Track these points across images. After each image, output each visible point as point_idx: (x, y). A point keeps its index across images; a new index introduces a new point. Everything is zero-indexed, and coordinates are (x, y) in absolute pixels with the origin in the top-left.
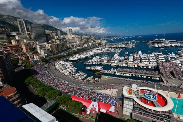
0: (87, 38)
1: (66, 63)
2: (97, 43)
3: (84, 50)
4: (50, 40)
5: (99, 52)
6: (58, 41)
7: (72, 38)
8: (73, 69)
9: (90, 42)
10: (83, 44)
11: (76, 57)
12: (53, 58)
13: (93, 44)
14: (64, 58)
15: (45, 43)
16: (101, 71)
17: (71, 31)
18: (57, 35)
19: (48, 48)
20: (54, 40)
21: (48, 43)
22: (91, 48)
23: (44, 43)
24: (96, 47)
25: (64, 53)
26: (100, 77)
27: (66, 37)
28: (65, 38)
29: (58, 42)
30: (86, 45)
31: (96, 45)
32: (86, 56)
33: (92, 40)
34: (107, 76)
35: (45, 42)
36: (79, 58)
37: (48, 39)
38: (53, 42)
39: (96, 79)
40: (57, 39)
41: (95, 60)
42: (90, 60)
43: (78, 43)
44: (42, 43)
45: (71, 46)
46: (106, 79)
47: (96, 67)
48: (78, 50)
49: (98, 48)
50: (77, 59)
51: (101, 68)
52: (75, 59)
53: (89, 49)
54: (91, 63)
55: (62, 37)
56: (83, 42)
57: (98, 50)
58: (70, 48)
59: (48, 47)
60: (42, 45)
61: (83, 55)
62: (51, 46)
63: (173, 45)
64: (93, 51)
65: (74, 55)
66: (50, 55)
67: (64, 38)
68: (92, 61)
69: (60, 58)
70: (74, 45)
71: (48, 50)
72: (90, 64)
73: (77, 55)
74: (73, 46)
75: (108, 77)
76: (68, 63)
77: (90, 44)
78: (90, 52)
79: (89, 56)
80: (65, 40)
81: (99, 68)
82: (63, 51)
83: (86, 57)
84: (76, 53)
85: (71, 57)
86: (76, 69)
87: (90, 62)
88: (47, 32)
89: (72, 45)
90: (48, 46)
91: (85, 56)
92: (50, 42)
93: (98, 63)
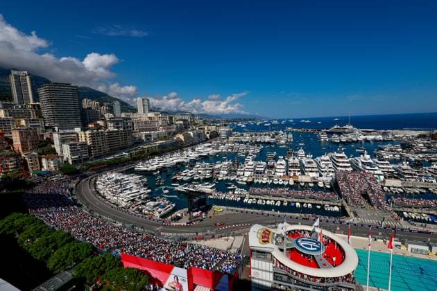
0: (185, 121)
1: (126, 176)
2: (208, 133)
3: (178, 147)
4: (91, 122)
5: (211, 151)
6: (112, 125)
7: (148, 119)
8: (142, 192)
9: (192, 130)
10: (175, 134)
11: (155, 164)
12: (94, 166)
13: (199, 135)
14: (124, 165)
15: (78, 130)
16: (211, 195)
17: (146, 104)
18: (111, 110)
19: (82, 140)
20: (101, 123)
21: (84, 130)
22: (192, 144)
23: (73, 128)
24: (206, 140)
25: (124, 153)
26: (206, 209)
27: (133, 116)
28: (130, 119)
29: (111, 127)
30: (181, 137)
31: (205, 136)
32: (179, 160)
33: (196, 124)
34: (222, 207)
35: (78, 126)
36: (161, 165)
37: (85, 119)
38: (99, 127)
39: (195, 214)
40: (110, 122)
41: (202, 170)
42: (186, 171)
43: (161, 130)
44: (70, 129)
45: (144, 138)
46: (220, 214)
47: (200, 185)
48: (161, 146)
49: (211, 143)
50: (155, 167)
51: (211, 188)
52: (150, 168)
53: (188, 146)
54: (189, 178)
55: (123, 115)
56: (174, 130)
57: (209, 147)
58: (140, 142)
59: (83, 138)
60: (69, 133)
61: (171, 159)
62: (92, 136)
63: (370, 137)
64: (196, 149)
65: (148, 159)
66: (86, 159)
67: (127, 119)
68: (192, 171)
69: (111, 166)
70: (150, 136)
71: (84, 145)
72: (185, 178)
73: (157, 158)
74: (148, 137)
75: (225, 207)
76: (131, 178)
77: (191, 133)
78: (190, 152)
79: (186, 161)
80: (129, 124)
81: (206, 188)
82: (123, 149)
83: (178, 163)
84: (153, 154)
85: (141, 163)
86: (149, 191)
87: (186, 174)
88: (86, 103)
89: (146, 136)
90: (83, 135)
91: (175, 161)
92: (90, 126)
93: (207, 177)
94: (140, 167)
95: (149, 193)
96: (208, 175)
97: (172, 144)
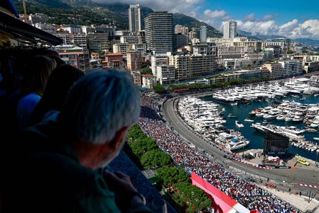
0: (276, 47)
1: (204, 102)
2: (307, 64)
3: (263, 78)
4: (180, 47)
5: (307, 89)
6: (197, 50)
7: (232, 45)
8: (217, 121)
9: (285, 59)
10: (261, 63)
11: (234, 94)
12: (178, 88)
13: (293, 66)
14: (204, 91)
15: (169, 54)
16: (296, 142)
17: (233, 27)
18: (198, 36)
19: (171, 63)
20: (188, 48)
21: (174, 54)
22: (281, 76)
23: (165, 53)
24: (303, 73)
25: (205, 80)
26: (287, 156)
27: (217, 41)
28: (214, 44)
29: (196, 53)
30: (269, 67)
31: (301, 67)
32: (261, 94)
33: (291, 52)
34: (310, 161)
35: (169, 51)
36: (240, 96)
37: (176, 43)
38: (185, 52)
39: (270, 158)
40: (196, 46)
41: (289, 110)
42: (268, 108)
43: (246, 58)
44: (163, 53)
45: (226, 65)
46: (304, 167)
47: (283, 128)
48: (243, 76)
49: (309, 77)
50: (234, 98)
51: (298, 134)
52: (228, 98)
53: (276, 79)
54: (270, 116)
55: (209, 40)
56: (261, 58)
57: (305, 82)
58: (222, 69)
59: (172, 62)
60: (162, 57)
61: (252, 92)
62: (180, 60)
64: (286, 84)
65: (228, 89)
66: (173, 82)
67: (211, 44)
68: (275, 109)
69: (193, 91)
70: (233, 63)
71: (172, 68)
72: (266, 116)
73: (237, 89)
74: (231, 64)
75: (314, 162)
76: (208, 105)
77: (283, 64)
78: (277, 86)
79: (270, 96)
80: (213, 50)
81: (291, 133)
82: (204, 75)
83: (260, 98)
84: (234, 83)
85: (220, 92)
86: (224, 121)
87: (269, 111)
88: (178, 29)
89: (229, 63)
90: (173, 59)
91: (257, 95)
92: (179, 50)
93: (294, 120)
94: (218, 95)
95: (223, 124)
96: (297, 118)
97: (256, 75)
